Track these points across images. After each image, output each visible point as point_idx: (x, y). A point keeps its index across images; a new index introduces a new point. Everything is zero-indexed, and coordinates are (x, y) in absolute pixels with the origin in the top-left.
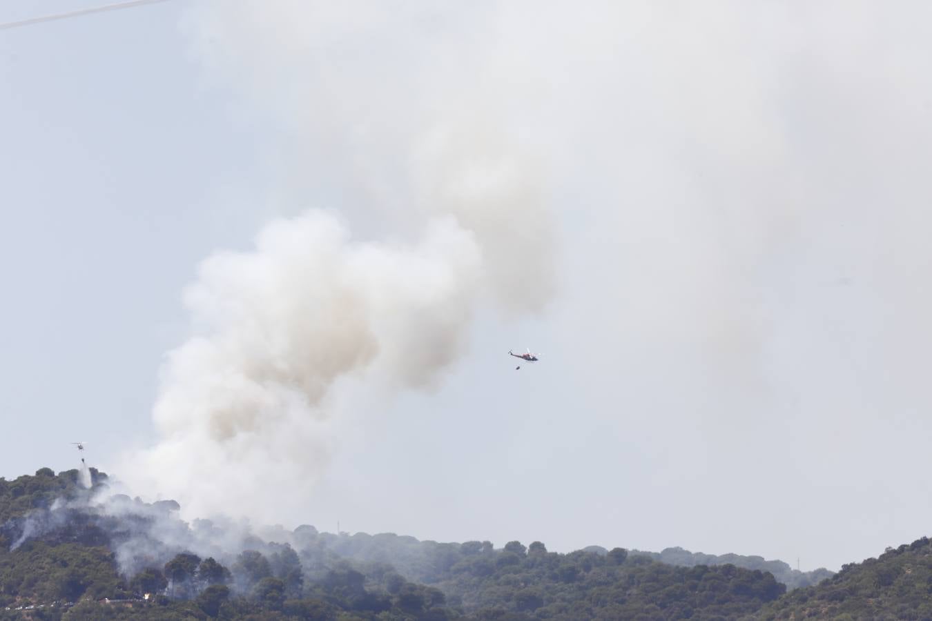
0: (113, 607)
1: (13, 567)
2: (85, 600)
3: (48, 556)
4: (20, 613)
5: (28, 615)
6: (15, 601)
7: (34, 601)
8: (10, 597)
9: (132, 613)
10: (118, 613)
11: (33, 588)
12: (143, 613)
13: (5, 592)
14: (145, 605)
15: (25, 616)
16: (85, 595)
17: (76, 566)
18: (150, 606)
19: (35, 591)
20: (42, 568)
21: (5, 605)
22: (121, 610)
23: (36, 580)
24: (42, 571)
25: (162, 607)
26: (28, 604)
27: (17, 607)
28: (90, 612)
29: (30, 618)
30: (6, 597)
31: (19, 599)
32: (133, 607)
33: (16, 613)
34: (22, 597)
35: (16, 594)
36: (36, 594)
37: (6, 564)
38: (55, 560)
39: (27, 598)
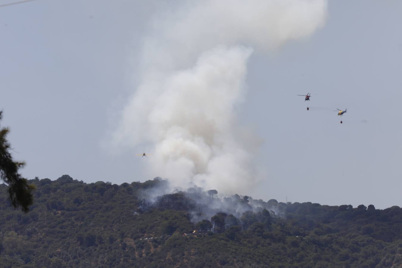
0: (188, 237)
1: (143, 220)
2: (176, 234)
3: (159, 215)
4: (146, 241)
5: (150, 242)
6: (144, 235)
7: (153, 236)
8: (142, 234)
9: (196, 239)
10: (190, 239)
11: (153, 230)
12: (202, 239)
13: (139, 232)
14: (202, 236)
15: (149, 242)
16: (176, 232)
17: (172, 219)
18: (205, 236)
19: (153, 231)
20: (157, 220)
21: (140, 238)
22: (192, 238)
23: (154, 226)
24: (156, 222)
25: (210, 236)
26: (151, 237)
27: (145, 238)
28: (178, 239)
29: (151, 243)
30: (140, 234)
31: (146, 235)
32: (197, 236)
33: (144, 241)
34: (147, 234)
35: (144, 232)
36: (153, 232)
37: (140, 219)
38: (162, 217)
39: (150, 234)
